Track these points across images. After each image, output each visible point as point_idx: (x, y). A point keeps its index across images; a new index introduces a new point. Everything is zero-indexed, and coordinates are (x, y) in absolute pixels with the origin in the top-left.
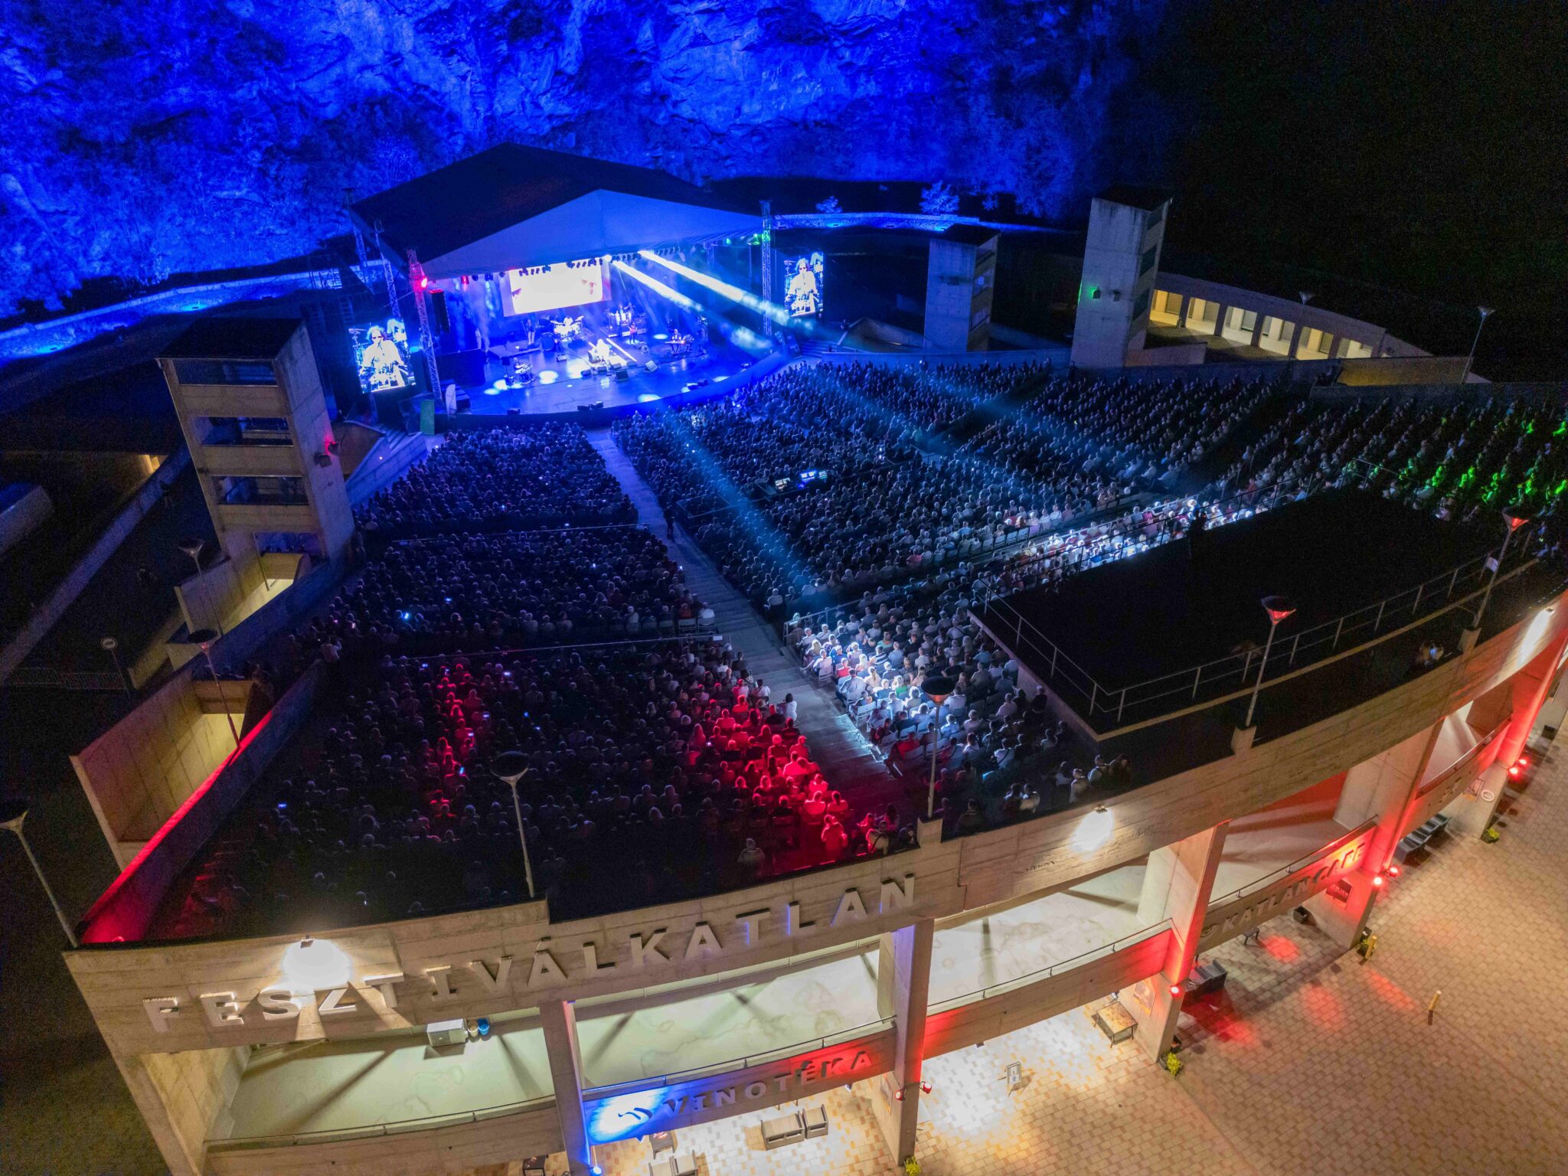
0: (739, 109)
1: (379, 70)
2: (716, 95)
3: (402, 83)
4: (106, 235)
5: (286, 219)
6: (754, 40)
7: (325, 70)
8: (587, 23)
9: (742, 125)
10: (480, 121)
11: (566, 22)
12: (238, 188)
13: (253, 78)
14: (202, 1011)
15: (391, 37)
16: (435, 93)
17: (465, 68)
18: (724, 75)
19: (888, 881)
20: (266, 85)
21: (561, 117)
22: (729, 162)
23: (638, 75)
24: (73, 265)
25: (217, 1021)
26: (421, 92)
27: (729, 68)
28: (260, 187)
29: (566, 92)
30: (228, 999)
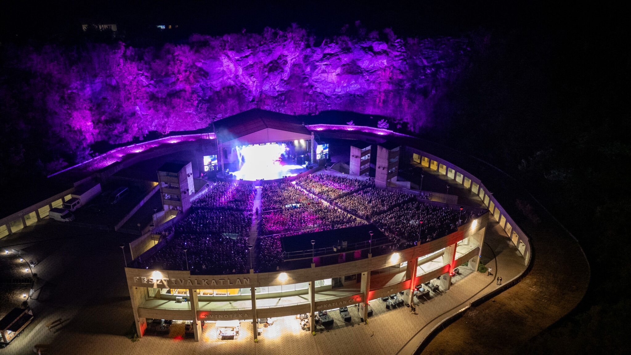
0: (334, 90)
1: (232, 79)
2: (328, 86)
3: (237, 83)
4: (156, 121)
5: (201, 118)
6: (339, 72)
7: (218, 79)
8: (292, 66)
9: (335, 95)
10: (258, 93)
11: (285, 67)
12: (190, 111)
13: (198, 82)
14: (141, 280)
15: (237, 71)
16: (246, 85)
17: (255, 79)
18: (330, 81)
19: (245, 278)
20: (202, 83)
21: (281, 91)
22: (329, 105)
23: (305, 80)
24: (147, 127)
25: (143, 282)
26: (243, 85)
27: (332, 80)
28: (196, 111)
29: (283, 85)
30: (145, 279)
